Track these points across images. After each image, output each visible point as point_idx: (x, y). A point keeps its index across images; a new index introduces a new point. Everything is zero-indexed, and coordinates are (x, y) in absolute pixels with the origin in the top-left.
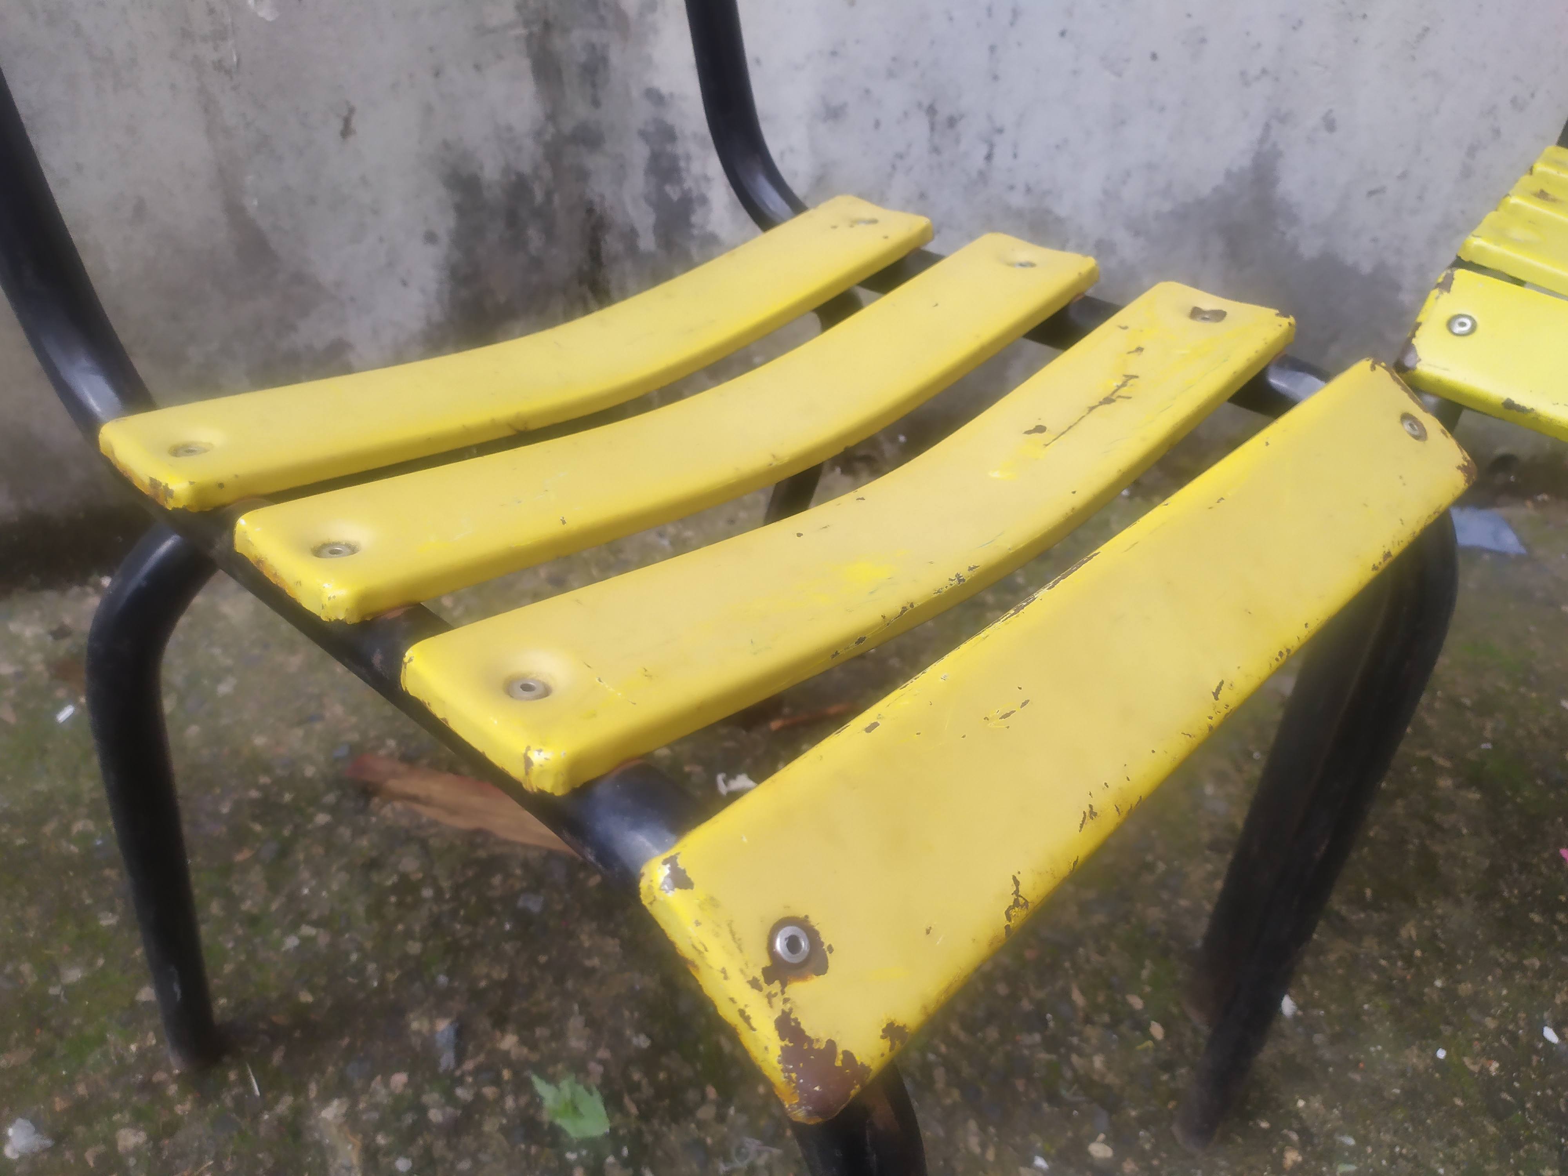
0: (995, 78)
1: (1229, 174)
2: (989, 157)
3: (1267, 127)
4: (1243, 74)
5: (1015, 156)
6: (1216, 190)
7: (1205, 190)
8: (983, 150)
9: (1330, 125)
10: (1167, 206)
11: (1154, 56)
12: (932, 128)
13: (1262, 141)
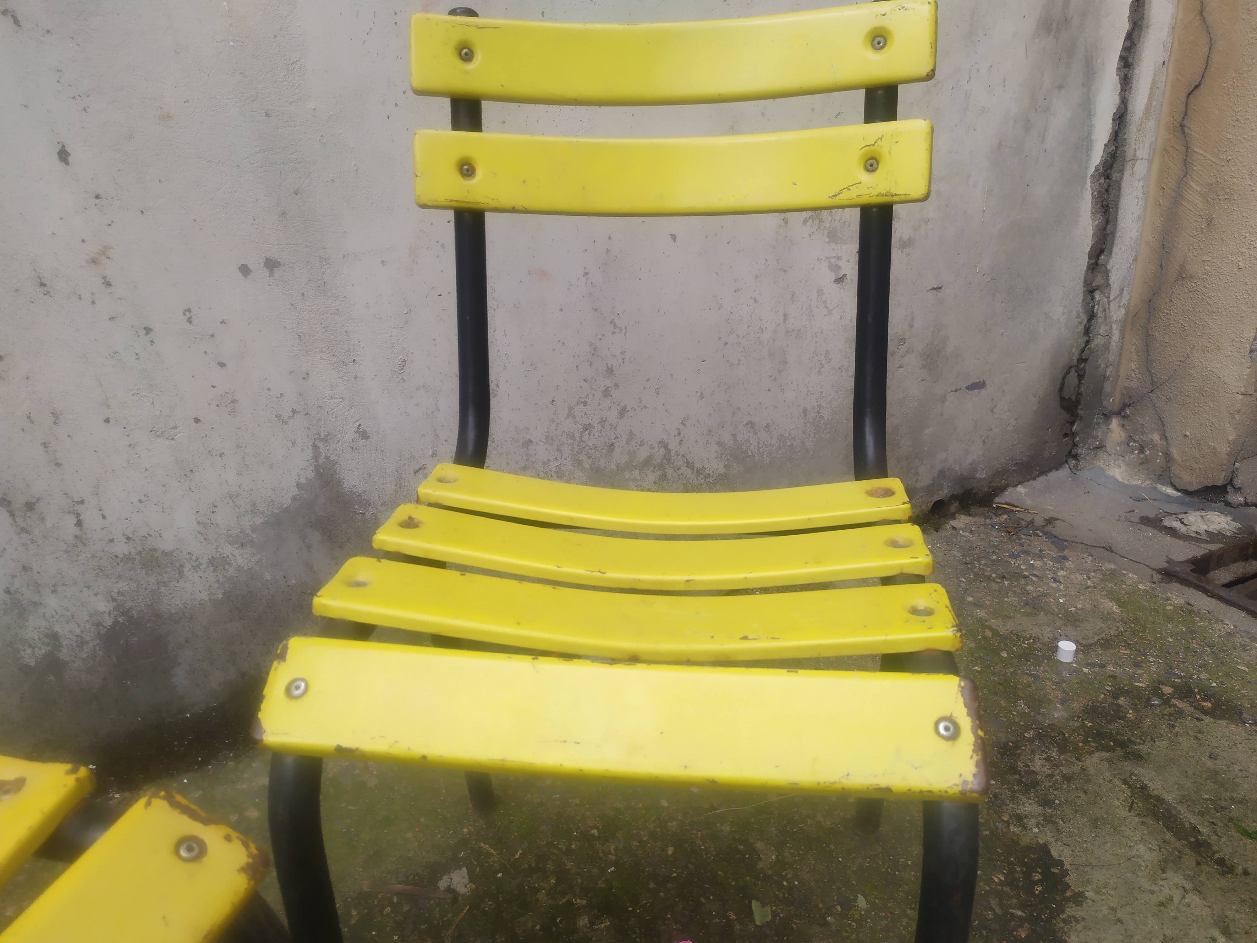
0: (58, 465)
1: (299, 485)
2: (79, 524)
3: (315, 447)
4: (278, 416)
5: (104, 517)
6: (294, 498)
7: (286, 500)
8: (72, 520)
9: (364, 435)
10: (259, 521)
11: (197, 420)
12: (12, 515)
13: (316, 457)
